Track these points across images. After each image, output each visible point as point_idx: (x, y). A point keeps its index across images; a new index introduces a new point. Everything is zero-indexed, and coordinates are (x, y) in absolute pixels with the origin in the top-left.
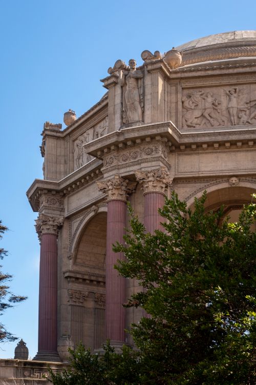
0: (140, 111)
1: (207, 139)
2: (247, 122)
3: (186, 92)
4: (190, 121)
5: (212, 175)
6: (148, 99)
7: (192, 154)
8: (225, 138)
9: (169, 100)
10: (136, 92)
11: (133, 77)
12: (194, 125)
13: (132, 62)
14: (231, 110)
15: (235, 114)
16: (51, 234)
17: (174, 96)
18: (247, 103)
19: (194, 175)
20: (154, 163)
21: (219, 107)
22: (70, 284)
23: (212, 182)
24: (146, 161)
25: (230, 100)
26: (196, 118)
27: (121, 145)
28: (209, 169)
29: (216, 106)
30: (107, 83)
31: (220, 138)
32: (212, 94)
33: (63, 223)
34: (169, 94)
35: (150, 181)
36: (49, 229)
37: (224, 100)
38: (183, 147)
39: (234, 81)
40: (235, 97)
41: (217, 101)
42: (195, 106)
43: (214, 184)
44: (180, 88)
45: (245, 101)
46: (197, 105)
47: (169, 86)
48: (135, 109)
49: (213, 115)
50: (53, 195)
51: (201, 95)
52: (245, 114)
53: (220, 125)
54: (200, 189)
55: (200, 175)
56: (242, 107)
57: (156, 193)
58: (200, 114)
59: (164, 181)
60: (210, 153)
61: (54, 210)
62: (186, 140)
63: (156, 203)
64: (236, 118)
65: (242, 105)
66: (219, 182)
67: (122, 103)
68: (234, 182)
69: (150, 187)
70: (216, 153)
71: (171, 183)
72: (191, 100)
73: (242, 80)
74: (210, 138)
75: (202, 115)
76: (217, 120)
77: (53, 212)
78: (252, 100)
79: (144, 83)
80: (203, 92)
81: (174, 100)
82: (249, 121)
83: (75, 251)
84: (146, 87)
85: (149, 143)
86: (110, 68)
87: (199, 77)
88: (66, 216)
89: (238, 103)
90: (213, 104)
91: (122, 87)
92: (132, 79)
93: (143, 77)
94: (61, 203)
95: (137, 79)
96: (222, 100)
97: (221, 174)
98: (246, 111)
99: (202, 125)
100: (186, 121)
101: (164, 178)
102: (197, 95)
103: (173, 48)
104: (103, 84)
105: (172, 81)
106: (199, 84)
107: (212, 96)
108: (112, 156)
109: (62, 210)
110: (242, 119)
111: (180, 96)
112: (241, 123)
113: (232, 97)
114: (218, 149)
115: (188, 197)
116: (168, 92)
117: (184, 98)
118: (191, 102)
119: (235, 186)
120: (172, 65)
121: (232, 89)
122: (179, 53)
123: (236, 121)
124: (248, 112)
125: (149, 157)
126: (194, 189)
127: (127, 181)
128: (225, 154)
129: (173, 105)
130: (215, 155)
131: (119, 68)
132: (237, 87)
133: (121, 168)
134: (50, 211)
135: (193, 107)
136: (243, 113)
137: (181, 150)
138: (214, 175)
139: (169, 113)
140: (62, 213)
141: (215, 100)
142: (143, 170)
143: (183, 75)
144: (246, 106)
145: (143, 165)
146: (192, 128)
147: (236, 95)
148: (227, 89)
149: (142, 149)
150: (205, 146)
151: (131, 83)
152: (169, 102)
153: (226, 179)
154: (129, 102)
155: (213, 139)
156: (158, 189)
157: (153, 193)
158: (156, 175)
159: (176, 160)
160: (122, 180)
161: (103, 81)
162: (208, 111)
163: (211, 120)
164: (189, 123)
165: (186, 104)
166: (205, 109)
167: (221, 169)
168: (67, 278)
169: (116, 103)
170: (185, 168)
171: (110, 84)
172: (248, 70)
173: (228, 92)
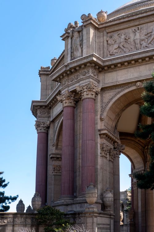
0: (80, 50)
1: (120, 61)
2: (146, 46)
3: (109, 35)
4: (112, 52)
5: (124, 82)
6: (85, 43)
7: (112, 71)
8: (131, 58)
9: (99, 41)
10: (78, 40)
11: (76, 31)
12: (114, 54)
13: (76, 23)
14: (136, 41)
15: (138, 43)
16: (42, 132)
17: (102, 38)
18: (146, 35)
19: (114, 84)
20: (87, 80)
21: (129, 40)
22: (54, 162)
23: (126, 87)
24: (83, 79)
25: (135, 35)
26: (115, 49)
27: (68, 73)
28: (123, 79)
29: (127, 40)
30: (63, 37)
31: (127, 59)
32: (124, 33)
33: (50, 125)
34: (99, 38)
35: (85, 92)
36: (41, 129)
37: (132, 36)
38: (106, 68)
39: (137, 23)
40: (138, 33)
41: (127, 37)
42: (115, 42)
43: (127, 88)
44: (105, 33)
45: (145, 34)
46: (116, 42)
47: (99, 33)
48: (78, 50)
49: (125, 46)
50: (44, 109)
51: (118, 35)
52: (145, 42)
53: (130, 51)
54: (118, 92)
55: (118, 84)
56: (143, 38)
57: (88, 98)
58: (117, 46)
59: (94, 90)
60: (123, 69)
61: (44, 118)
62: (107, 64)
63: (88, 105)
64: (139, 45)
65: (143, 37)
66: (130, 86)
67: (71, 48)
68: (138, 85)
69: (85, 95)
70: (127, 68)
71: (99, 91)
72: (112, 39)
73: (142, 22)
74: (121, 60)
75: (119, 47)
76: (128, 48)
77: (44, 119)
78: (149, 32)
79: (82, 33)
80: (119, 33)
81: (102, 41)
82: (147, 46)
83: (56, 141)
84: (84, 35)
85: (83, 68)
86: (66, 28)
87: (116, 24)
88: (51, 120)
89: (140, 36)
90: (125, 39)
91: (71, 38)
92: (76, 33)
93: (82, 30)
94: (49, 113)
95: (79, 32)
96: (131, 36)
97: (130, 81)
98: (145, 40)
99: (119, 53)
100: (109, 52)
101: (93, 89)
102: (115, 35)
103: (101, 10)
104: (62, 38)
105: (100, 30)
106: (116, 28)
107: (124, 35)
108: (65, 80)
109: (49, 117)
110: (143, 46)
111: (105, 38)
112: (142, 48)
113: (137, 33)
114: (128, 66)
115: (111, 99)
116: (98, 37)
117: (108, 39)
118: (112, 40)
119: (139, 87)
120: (100, 20)
121: (136, 28)
122: (104, 13)
123: (139, 47)
124: (146, 40)
125: (84, 77)
126: (115, 93)
127: (74, 93)
128: (132, 69)
129: (102, 44)
130: (126, 70)
131: (70, 28)
132: (139, 27)
133: (70, 86)
134: (42, 119)
135: (113, 43)
136: (144, 41)
137: (105, 70)
138: (126, 82)
139: (99, 49)
140: (49, 119)
141: (126, 36)
142: (81, 85)
143: (107, 25)
144: (145, 37)
145: (81, 82)
146: (113, 56)
147: (138, 31)
148: (133, 28)
149: (80, 73)
150: (119, 65)
151: (76, 34)
152: (99, 42)
153: (134, 84)
154: (74, 46)
155: (124, 60)
156: (89, 96)
157: (87, 98)
158: (88, 88)
159: (103, 77)
160: (71, 94)
161: (61, 37)
162: (122, 44)
163: (124, 49)
164: (111, 53)
165: (109, 42)
166: (120, 43)
167: (130, 78)
168: (51, 158)
169: (68, 48)
170: (108, 80)
171: (65, 38)
172: (145, 15)
173: (134, 30)
